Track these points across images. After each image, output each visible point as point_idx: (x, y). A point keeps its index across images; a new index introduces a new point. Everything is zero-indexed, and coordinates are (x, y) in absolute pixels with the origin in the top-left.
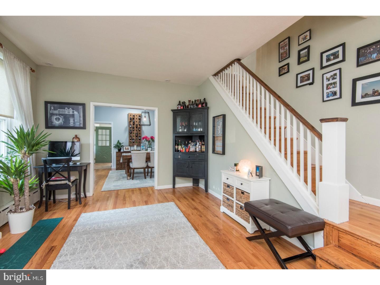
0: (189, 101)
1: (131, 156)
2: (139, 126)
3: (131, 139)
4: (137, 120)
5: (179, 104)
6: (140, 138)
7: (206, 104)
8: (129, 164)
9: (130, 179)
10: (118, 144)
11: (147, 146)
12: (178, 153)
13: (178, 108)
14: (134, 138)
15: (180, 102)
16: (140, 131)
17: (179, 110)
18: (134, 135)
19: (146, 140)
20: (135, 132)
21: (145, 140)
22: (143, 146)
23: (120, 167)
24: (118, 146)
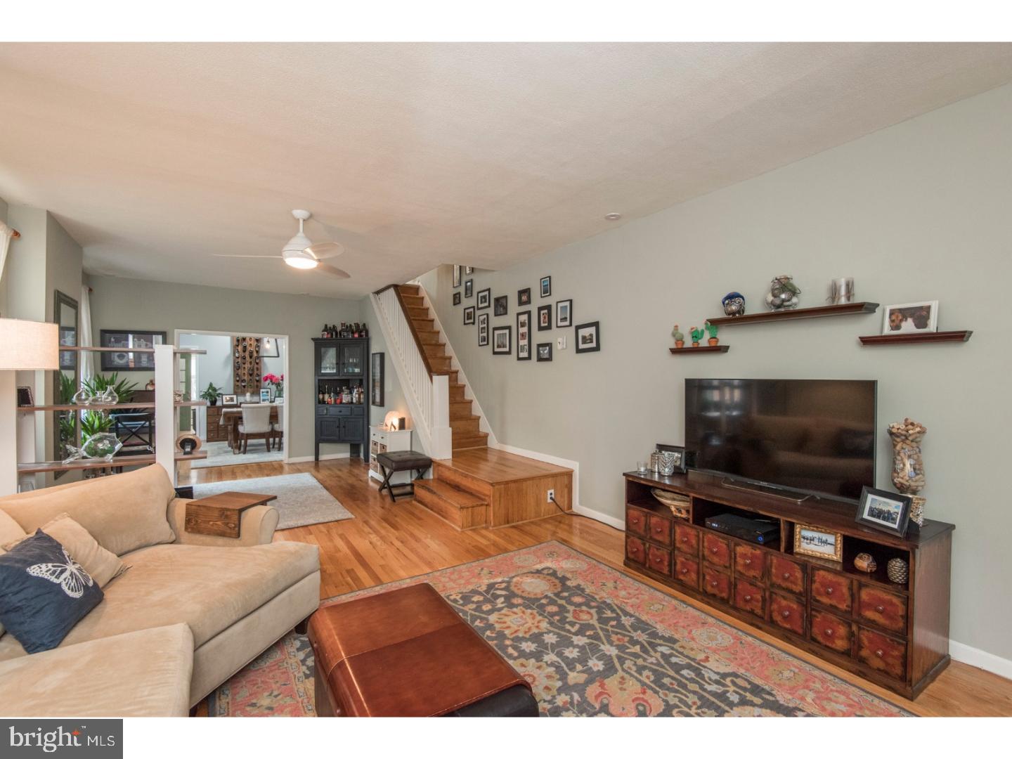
0: (343, 325)
1: (241, 413)
2: (255, 354)
3: (238, 381)
4: (252, 342)
5: (326, 329)
6: (257, 378)
7: (367, 332)
8: (237, 427)
9: (239, 453)
10: (210, 391)
11: (273, 393)
12: (324, 405)
13: (323, 335)
14: (246, 378)
15: (326, 326)
16: (257, 364)
17: (325, 339)
18: (246, 372)
19: (271, 381)
20: (247, 366)
21: (268, 381)
22: (265, 393)
23: (216, 436)
24: (211, 395)
